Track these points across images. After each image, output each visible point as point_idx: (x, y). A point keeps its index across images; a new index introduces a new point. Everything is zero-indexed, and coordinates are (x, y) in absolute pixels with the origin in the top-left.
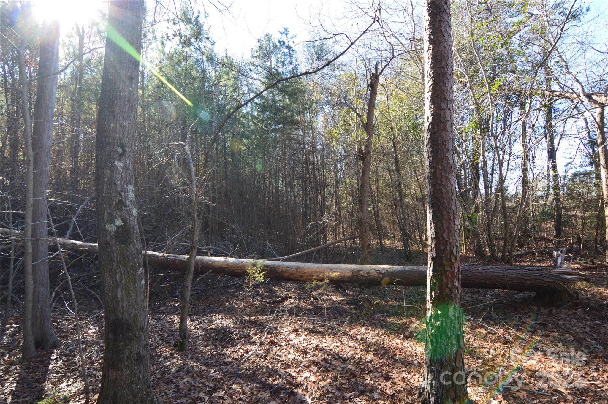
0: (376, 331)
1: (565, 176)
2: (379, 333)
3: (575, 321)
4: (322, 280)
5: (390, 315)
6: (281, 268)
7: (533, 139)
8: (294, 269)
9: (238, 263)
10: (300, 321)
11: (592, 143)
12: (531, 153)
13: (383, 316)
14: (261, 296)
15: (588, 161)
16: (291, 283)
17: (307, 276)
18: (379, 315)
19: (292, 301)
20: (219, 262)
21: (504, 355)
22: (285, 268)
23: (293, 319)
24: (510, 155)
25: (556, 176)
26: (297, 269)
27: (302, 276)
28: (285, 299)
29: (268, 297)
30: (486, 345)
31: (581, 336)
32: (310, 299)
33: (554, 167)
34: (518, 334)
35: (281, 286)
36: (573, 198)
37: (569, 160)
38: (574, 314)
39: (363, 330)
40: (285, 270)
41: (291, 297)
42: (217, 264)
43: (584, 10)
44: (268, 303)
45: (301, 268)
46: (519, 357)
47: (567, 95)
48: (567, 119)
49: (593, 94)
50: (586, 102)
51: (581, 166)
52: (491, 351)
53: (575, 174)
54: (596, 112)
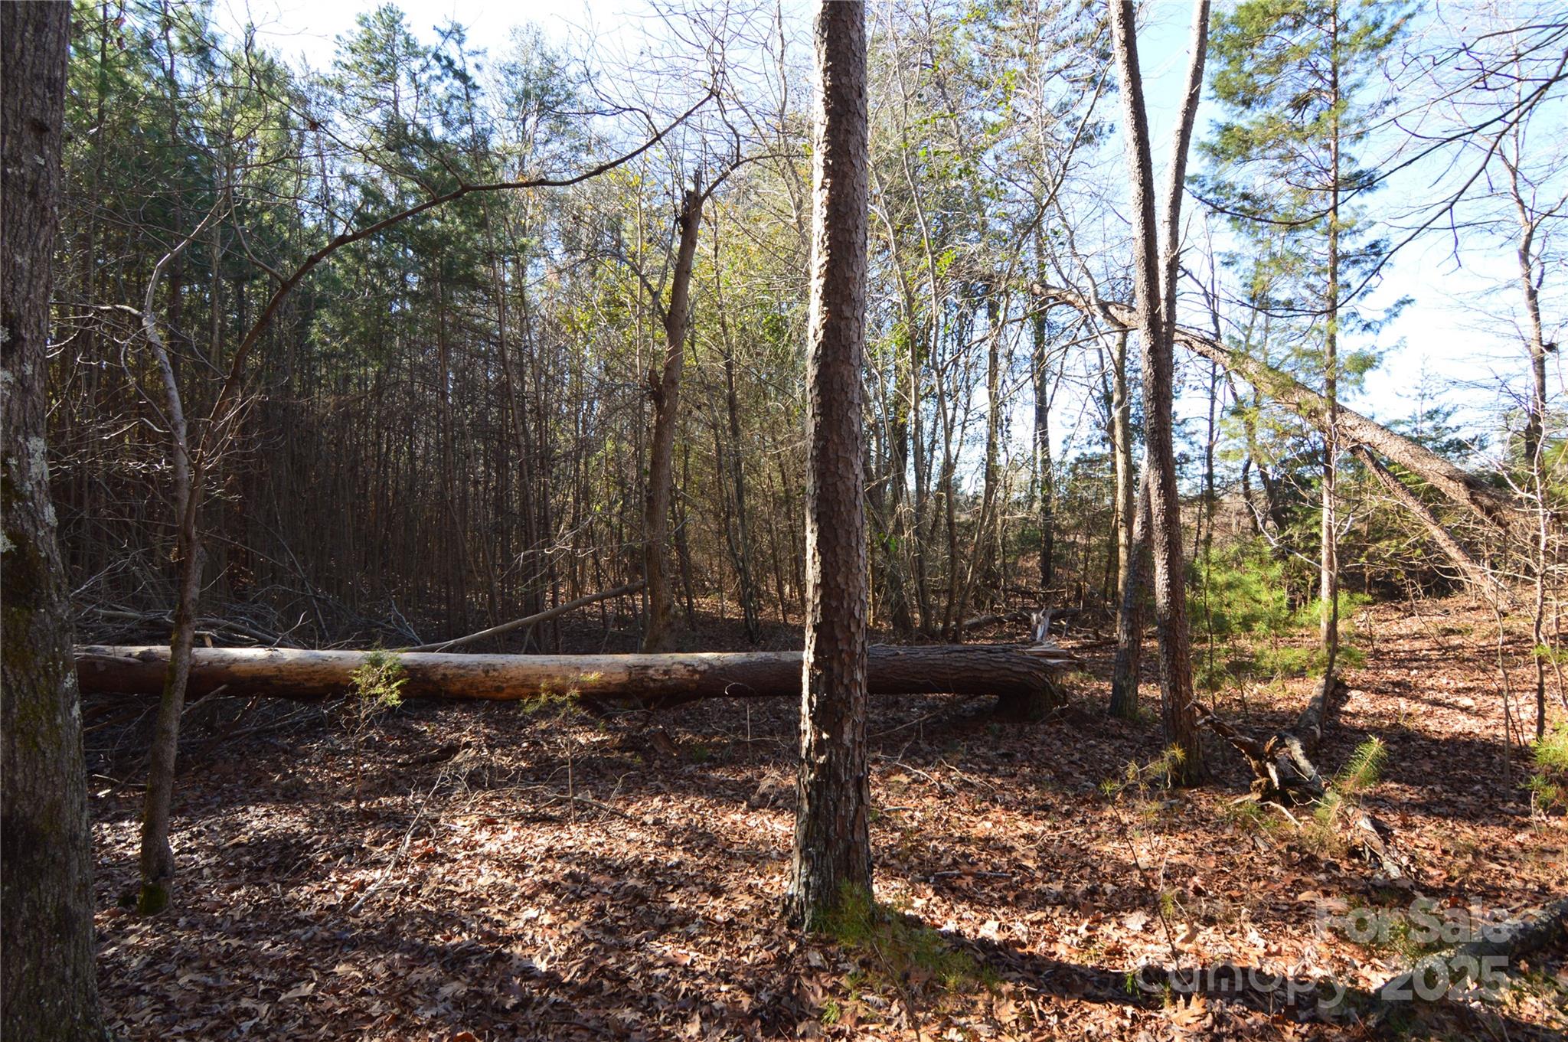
0: (688, 802)
1: (1061, 463)
2: (692, 806)
3: (1059, 743)
4: (561, 692)
5: (716, 764)
6: (441, 671)
7: (1009, 383)
8: (479, 671)
9: (312, 661)
10: (498, 799)
11: (1108, 398)
12: (1005, 411)
13: (701, 769)
14: (379, 748)
15: (1100, 433)
16: (464, 711)
17: (514, 687)
18: (692, 768)
19: (471, 753)
20: (249, 660)
21: (939, 818)
22: (454, 671)
23: (479, 796)
24: (967, 410)
25: (1047, 462)
26: (487, 672)
27: (499, 689)
28: (452, 749)
29: (399, 751)
30: (908, 804)
31: (1066, 769)
32: (520, 746)
33: (1045, 443)
34: (965, 777)
35: (434, 719)
36: (1071, 510)
37: (1071, 431)
38: (1059, 731)
39: (657, 802)
40: (454, 675)
41: (468, 745)
42: (243, 667)
44: (401, 765)
45: (499, 667)
46: (965, 818)
47: (1070, 298)
48: (1067, 347)
49: (1110, 303)
50: (1099, 317)
51: (1089, 443)
52: (918, 814)
53: (1078, 459)
54: (1113, 340)
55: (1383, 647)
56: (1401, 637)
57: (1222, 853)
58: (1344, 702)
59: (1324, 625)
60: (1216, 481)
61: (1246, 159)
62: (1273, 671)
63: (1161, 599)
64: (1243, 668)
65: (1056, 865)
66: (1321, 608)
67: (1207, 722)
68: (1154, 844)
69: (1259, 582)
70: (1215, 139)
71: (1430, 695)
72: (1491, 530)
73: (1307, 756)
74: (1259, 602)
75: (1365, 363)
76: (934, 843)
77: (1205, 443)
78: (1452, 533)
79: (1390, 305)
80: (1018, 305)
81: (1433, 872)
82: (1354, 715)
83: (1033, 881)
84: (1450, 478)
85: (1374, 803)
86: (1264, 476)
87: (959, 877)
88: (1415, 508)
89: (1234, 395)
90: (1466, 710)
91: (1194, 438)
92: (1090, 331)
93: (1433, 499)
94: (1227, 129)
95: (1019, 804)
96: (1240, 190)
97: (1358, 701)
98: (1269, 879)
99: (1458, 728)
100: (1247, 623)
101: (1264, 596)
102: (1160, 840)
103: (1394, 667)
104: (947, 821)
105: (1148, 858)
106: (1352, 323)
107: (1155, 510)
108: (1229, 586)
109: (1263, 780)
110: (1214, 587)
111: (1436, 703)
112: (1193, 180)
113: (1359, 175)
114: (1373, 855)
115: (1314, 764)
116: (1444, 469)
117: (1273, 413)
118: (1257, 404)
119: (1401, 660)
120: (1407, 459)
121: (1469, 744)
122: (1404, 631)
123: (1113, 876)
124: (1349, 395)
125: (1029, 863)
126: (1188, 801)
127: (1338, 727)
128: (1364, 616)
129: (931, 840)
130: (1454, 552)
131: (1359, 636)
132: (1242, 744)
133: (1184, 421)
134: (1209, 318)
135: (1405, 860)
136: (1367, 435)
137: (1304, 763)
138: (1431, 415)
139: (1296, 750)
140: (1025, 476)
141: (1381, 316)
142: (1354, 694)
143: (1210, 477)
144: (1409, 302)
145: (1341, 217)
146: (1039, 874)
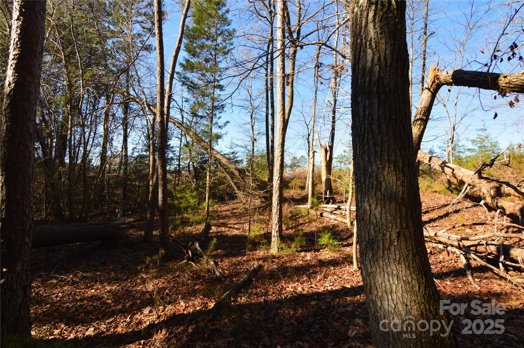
1: (131, 157)
7: (113, 126)
11: (148, 136)
12: (111, 136)
15: (146, 148)
21: (71, 294)
24: (95, 134)
25: (126, 156)
30: (56, 291)
31: (126, 263)
33: (126, 149)
34: (84, 275)
36: (134, 173)
37: (135, 146)
38: (124, 251)
43: (153, 48)
46: (83, 291)
47: (137, 100)
48: (135, 117)
49: (151, 105)
50: (147, 109)
51: (142, 151)
52: (60, 294)
53: (138, 156)
54: (151, 118)
55: (220, 214)
56: (224, 211)
57: (175, 280)
58: (210, 230)
59: (206, 209)
60: (181, 167)
61: (193, 72)
62: (193, 223)
63: (160, 203)
64: (185, 223)
65: (120, 299)
66: (205, 204)
67: (172, 240)
68: (155, 283)
69: (190, 197)
70: (184, 63)
71: (229, 225)
72: (243, 183)
73: (199, 246)
74: (190, 203)
75: (218, 137)
76: (67, 304)
77: (178, 154)
78: (235, 183)
79: (225, 122)
80: (118, 98)
81: (226, 272)
82: (212, 233)
83: (110, 307)
84: (235, 169)
85: (215, 257)
86: (193, 166)
87: (78, 315)
88: (228, 177)
89: (186, 141)
90: (236, 229)
91: (175, 153)
92: (144, 113)
93: (232, 174)
94: (188, 61)
95: (107, 280)
96: (190, 80)
97: (214, 229)
98: (188, 285)
99: (234, 233)
100: (186, 208)
101: (191, 201)
102: (156, 281)
103: (222, 219)
104: (74, 294)
105: (153, 288)
106: (216, 125)
107: (159, 174)
108: (181, 198)
109: (187, 255)
110: (177, 198)
111: (230, 227)
112: (178, 73)
113: (220, 86)
114: (214, 271)
115: (201, 248)
116: (234, 167)
117: (197, 147)
118: (192, 144)
119: (224, 217)
120: (227, 164)
121: (236, 237)
122: (225, 209)
123: (140, 297)
124: (214, 145)
125: (109, 301)
126: (166, 266)
127: (208, 237)
128: (216, 206)
129: (65, 304)
130: (236, 189)
131: (215, 211)
132: (182, 246)
133: (172, 147)
134: (181, 117)
135: (220, 270)
136: (218, 156)
137: (199, 248)
138: (233, 153)
139: (197, 245)
140: (118, 160)
141: (223, 125)
142: (213, 227)
143: (179, 165)
144: (229, 122)
145: (215, 96)
146: (113, 304)
